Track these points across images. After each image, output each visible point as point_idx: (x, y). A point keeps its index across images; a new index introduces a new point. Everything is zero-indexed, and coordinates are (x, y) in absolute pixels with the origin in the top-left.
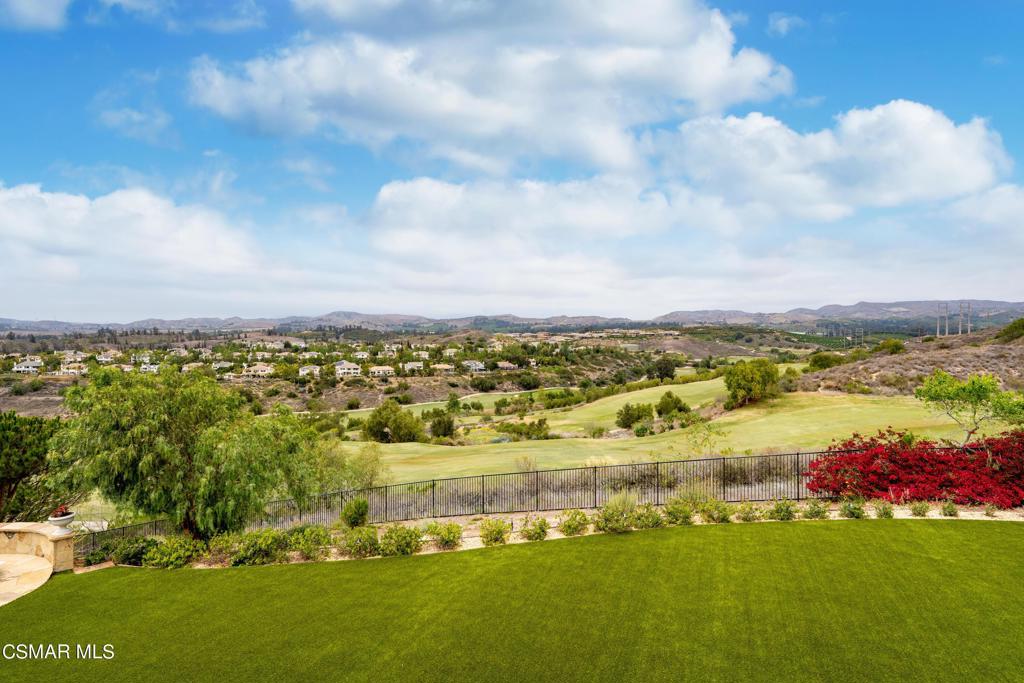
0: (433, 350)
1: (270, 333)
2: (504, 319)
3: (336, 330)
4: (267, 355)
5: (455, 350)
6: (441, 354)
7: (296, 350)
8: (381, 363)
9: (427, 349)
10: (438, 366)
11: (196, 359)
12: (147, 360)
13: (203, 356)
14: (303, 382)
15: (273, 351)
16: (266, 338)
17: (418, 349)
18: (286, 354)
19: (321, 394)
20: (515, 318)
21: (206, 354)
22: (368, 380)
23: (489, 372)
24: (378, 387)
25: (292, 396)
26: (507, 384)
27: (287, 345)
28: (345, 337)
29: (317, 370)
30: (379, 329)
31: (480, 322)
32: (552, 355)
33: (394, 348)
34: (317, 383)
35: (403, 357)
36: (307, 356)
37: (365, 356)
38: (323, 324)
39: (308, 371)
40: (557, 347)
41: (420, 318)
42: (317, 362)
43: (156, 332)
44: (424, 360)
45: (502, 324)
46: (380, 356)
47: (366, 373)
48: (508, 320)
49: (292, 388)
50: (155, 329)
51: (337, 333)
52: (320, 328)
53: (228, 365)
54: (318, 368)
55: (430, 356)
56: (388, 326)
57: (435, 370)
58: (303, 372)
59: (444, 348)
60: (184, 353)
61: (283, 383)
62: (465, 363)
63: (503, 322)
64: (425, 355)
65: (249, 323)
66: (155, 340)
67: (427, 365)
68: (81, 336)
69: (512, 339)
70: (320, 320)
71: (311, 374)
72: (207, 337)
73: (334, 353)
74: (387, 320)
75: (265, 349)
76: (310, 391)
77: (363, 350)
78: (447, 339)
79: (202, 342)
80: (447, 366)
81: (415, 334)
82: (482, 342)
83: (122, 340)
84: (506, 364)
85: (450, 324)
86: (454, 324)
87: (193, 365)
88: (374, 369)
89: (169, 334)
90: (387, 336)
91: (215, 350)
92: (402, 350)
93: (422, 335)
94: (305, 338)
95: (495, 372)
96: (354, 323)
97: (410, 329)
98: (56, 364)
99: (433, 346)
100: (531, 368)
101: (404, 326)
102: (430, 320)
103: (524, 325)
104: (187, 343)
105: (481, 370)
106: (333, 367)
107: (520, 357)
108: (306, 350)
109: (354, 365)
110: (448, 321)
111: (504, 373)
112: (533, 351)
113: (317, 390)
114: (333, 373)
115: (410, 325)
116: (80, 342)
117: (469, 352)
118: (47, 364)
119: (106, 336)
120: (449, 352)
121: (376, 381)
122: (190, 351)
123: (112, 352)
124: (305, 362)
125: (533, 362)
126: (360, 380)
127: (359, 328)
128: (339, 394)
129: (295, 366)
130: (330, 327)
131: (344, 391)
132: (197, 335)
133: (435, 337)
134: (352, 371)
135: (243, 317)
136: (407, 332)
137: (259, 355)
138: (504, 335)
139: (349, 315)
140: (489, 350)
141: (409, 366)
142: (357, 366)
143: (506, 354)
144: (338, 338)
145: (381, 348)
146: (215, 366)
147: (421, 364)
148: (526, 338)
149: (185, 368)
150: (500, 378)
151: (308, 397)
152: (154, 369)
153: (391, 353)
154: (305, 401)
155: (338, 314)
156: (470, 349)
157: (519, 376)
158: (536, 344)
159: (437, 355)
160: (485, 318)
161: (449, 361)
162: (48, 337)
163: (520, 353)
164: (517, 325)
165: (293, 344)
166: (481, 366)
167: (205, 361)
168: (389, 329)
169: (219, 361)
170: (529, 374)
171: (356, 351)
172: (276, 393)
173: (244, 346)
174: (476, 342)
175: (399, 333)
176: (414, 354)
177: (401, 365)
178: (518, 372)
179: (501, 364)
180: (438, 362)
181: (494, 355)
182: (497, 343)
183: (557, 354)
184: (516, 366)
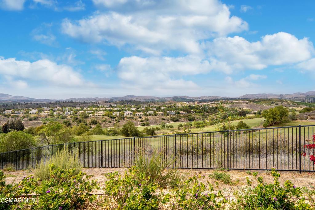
0: (157, 107)
2: (184, 97)
5: (165, 107)
8: (140, 112)
9: (155, 107)
10: (158, 113)
12: (67, 110)
13: (84, 109)
14: (114, 118)
16: (104, 103)
18: (110, 108)
19: (119, 122)
20: (187, 97)
22: (135, 117)
23: (176, 115)
24: (138, 120)
25: (110, 122)
26: (182, 119)
27: (111, 106)
28: (130, 103)
29: (118, 113)
32: (199, 109)
34: (118, 118)
35: (147, 110)
36: (116, 109)
37: (135, 109)
39: (115, 114)
40: (201, 106)
41: (155, 97)
42: (119, 111)
45: (183, 99)
46: (139, 109)
47: (134, 115)
48: (185, 97)
49: (110, 119)
51: (128, 102)
52: (122, 101)
53: (90, 112)
55: (157, 109)
57: (157, 114)
58: (114, 114)
60: (79, 108)
61: (107, 118)
62: (168, 112)
64: (155, 109)
67: (155, 112)
68: (50, 103)
69: (186, 104)
70: (122, 98)
73: (125, 108)
75: (103, 107)
76: (116, 121)
77: (134, 107)
78: (163, 104)
80: (162, 113)
82: (175, 105)
84: (183, 112)
88: (137, 113)
89: (76, 103)
92: (147, 107)
93: (155, 103)
94: (117, 104)
95: (179, 114)
96: (133, 99)
97: (151, 101)
100: (192, 114)
102: (158, 98)
103: (190, 99)
104: (81, 105)
105: (174, 114)
106: (123, 113)
107: (187, 110)
108: (116, 107)
109: (130, 112)
110: (165, 98)
111: (182, 115)
112: (193, 108)
113: (118, 120)
114: (123, 115)
117: (169, 108)
118: (39, 111)
120: (162, 108)
121: (137, 117)
123: (58, 108)
125: (192, 111)
126: (132, 117)
127: (135, 100)
128: (125, 121)
129: (112, 112)
130: (125, 100)
131: (127, 121)
134: (130, 114)
137: (101, 109)
138: (183, 102)
139: (132, 96)
140: (177, 107)
141: (149, 113)
142: (131, 112)
143: (182, 109)
144: (127, 104)
145: (140, 106)
146: (87, 112)
147: (153, 112)
148: (191, 103)
149: (78, 113)
150: (180, 117)
151: (115, 122)
152: (69, 113)
153: (143, 108)
154: (114, 124)
158: (194, 106)
159: (159, 109)
160: (177, 97)
161: (163, 111)
163: (188, 108)
167: (85, 111)
168: (145, 101)
170: (191, 116)
171: (132, 108)
172: (105, 121)
174: (173, 105)
175: (148, 102)
176: (151, 108)
177: (146, 112)
178: (187, 115)
179: (181, 112)
180: (159, 111)
181: (179, 109)
182: (180, 105)
183: (201, 109)
184: (186, 113)
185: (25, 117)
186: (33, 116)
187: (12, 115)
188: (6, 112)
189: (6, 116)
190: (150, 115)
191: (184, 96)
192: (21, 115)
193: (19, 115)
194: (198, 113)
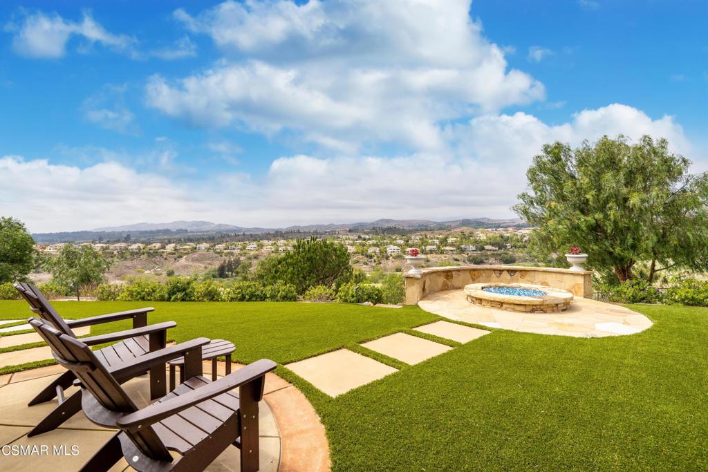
0: (441, 239)
1: (350, 231)
2: (481, 220)
3: (382, 229)
4: (351, 242)
5: (455, 239)
6: (446, 241)
7: (364, 239)
8: (411, 246)
9: (438, 238)
10: (445, 248)
14: (371, 256)
15: (353, 240)
16: (348, 233)
17: (432, 239)
18: (360, 241)
19: (380, 263)
20: (489, 220)
22: (405, 256)
23: (479, 252)
25: (366, 264)
26: (492, 260)
27: (360, 237)
28: (387, 232)
29: (377, 250)
30: (405, 228)
31: (466, 222)
32: (522, 242)
33: (418, 238)
34: (378, 257)
35: (424, 243)
36: (371, 242)
38: (375, 226)
39: (372, 250)
40: (525, 236)
41: (428, 221)
42: (375, 245)
43: (299, 232)
44: (437, 245)
46: (410, 242)
47: (404, 252)
48: (484, 221)
49: (366, 259)
50: (299, 230)
52: (374, 228)
54: (378, 249)
55: (440, 242)
56: (409, 226)
57: (445, 250)
58: (370, 251)
59: (448, 238)
61: (361, 256)
62: (462, 246)
63: (481, 222)
64: (437, 242)
65: (338, 226)
67: (439, 248)
68: (269, 234)
69: (491, 232)
70: (373, 224)
71: (374, 252)
73: (385, 241)
74: (409, 222)
75: (349, 239)
76: (375, 261)
77: (400, 239)
78: (448, 233)
80: (451, 248)
81: (427, 230)
82: (471, 234)
83: (285, 235)
84: (490, 247)
85: (447, 224)
86: (449, 224)
89: (304, 233)
90: (411, 231)
92: (423, 239)
93: (433, 231)
94: (367, 234)
95: (483, 252)
96: (391, 225)
98: (261, 246)
99: (441, 236)
100: (508, 250)
101: (419, 226)
102: (434, 223)
103: (495, 223)
105: (473, 251)
106: (386, 248)
107: (500, 243)
108: (369, 239)
109: (396, 247)
110: (446, 222)
111: (489, 253)
112: (507, 240)
113: (379, 261)
114: (386, 252)
115: (423, 226)
117: (464, 240)
118: (258, 246)
119: (278, 234)
120: (450, 240)
123: (282, 241)
124: (370, 245)
125: (509, 246)
126: (401, 256)
127: (395, 228)
128: (390, 263)
129: (366, 248)
130: (379, 228)
131: (393, 262)
132: (315, 232)
133: (440, 231)
134: (396, 251)
135: (335, 224)
138: (486, 230)
139: (388, 221)
140: (477, 239)
141: (428, 248)
142: (398, 248)
143: (488, 241)
144: (384, 233)
145: (410, 238)
147: (435, 247)
148: (500, 231)
150: (486, 256)
151: (374, 264)
153: (417, 241)
154: (372, 267)
155: (382, 221)
156: (465, 238)
157: (500, 255)
158: (508, 235)
159: (444, 242)
160: (469, 220)
161: (452, 245)
162: (256, 234)
163: (499, 240)
164: (490, 224)
165: (363, 236)
166: (474, 248)
168: (411, 228)
170: (506, 254)
171: (396, 240)
173: (339, 238)
174: (467, 234)
175: (418, 230)
176: (430, 241)
177: (423, 247)
178: (499, 252)
179: (486, 247)
180: (446, 246)
181: (481, 242)
182: (481, 235)
183: (526, 241)
184: (497, 248)
185: (241, 255)
186: (252, 253)
187: (225, 251)
188: (217, 247)
189: (219, 253)
190: (431, 252)
191: (483, 219)
192: (236, 252)
193: (234, 251)
194: (521, 249)
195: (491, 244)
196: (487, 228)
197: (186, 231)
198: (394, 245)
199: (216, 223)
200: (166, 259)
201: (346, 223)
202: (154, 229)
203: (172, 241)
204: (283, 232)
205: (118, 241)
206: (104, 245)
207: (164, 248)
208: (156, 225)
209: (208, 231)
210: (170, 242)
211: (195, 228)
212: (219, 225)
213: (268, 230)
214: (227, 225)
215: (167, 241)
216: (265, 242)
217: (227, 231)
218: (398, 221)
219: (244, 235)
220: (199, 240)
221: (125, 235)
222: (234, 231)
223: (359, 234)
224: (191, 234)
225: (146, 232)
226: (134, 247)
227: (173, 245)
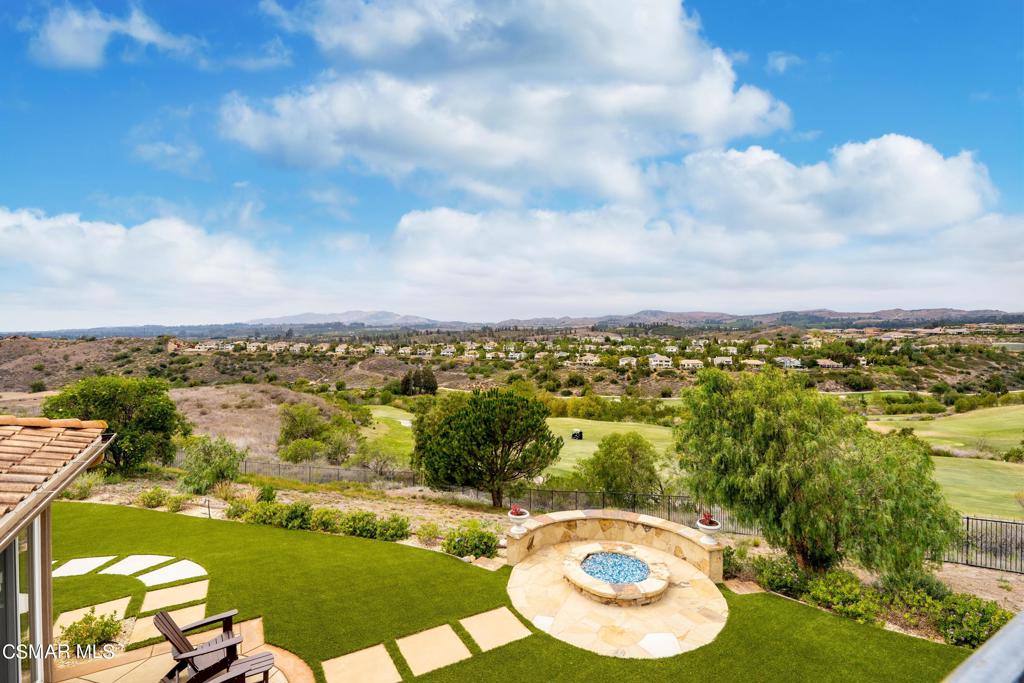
0: (741, 345)
1: (593, 329)
2: (817, 314)
3: (645, 326)
4: (593, 348)
5: (765, 346)
6: (750, 349)
7: (615, 343)
8: (690, 357)
9: (735, 345)
10: (746, 361)
11: (543, 349)
12: (512, 349)
13: (548, 347)
14: (622, 371)
15: (597, 344)
16: (591, 333)
17: (725, 345)
18: (607, 347)
19: (637, 382)
20: (830, 313)
21: (550, 345)
22: (678, 372)
23: (807, 369)
24: (688, 379)
25: (614, 382)
26: (829, 384)
27: (607, 340)
28: (653, 333)
29: (634, 361)
30: (682, 325)
31: (788, 318)
32: (889, 354)
33: (701, 343)
34: (634, 373)
35: (711, 351)
36: (624, 348)
37: (674, 350)
38: (634, 321)
39: (626, 362)
40: (894, 344)
41: (723, 314)
42: (632, 354)
43: (516, 329)
44: (732, 355)
45: (815, 320)
46: (688, 350)
47: (677, 366)
48: (822, 315)
49: (614, 375)
50: (516, 327)
51: (647, 329)
52: (631, 326)
53: (565, 354)
54: (635, 360)
55: (738, 351)
56: (690, 322)
57: (745, 365)
58: (623, 362)
59: (753, 344)
60: (535, 345)
61: (607, 371)
62: (778, 359)
63: (816, 317)
64: (733, 350)
65: (576, 321)
66: (515, 334)
67: (736, 360)
68: (474, 332)
69: (832, 335)
70: (631, 318)
71: (629, 364)
72: (549, 332)
73: (647, 347)
74: (691, 317)
75: (590, 343)
76: (629, 379)
77: (672, 344)
78: (754, 335)
79: (546, 336)
80: (758, 362)
81: (720, 330)
82: (795, 339)
83: (496, 334)
84: (828, 362)
85: (754, 320)
86: (758, 320)
87: (542, 354)
88: (684, 362)
89: (525, 330)
90: (691, 332)
91: (555, 343)
92: (709, 345)
93: (728, 331)
94: (620, 333)
95: (814, 369)
96: (661, 320)
97: (714, 325)
98: (461, 351)
99: (741, 341)
100: (861, 367)
101: (707, 322)
102: (732, 317)
103: (842, 320)
104: (537, 337)
105: (797, 367)
106: (647, 359)
107: (846, 355)
108: (622, 343)
109: (665, 358)
110: (752, 317)
111: (825, 372)
112: (861, 349)
113: (634, 378)
114: (647, 364)
115: (713, 322)
116: (473, 335)
117: (781, 349)
118: (457, 351)
119: (487, 332)
120: (759, 348)
121: (685, 373)
122: (539, 343)
123: (492, 343)
124: (623, 354)
125: (862, 360)
126: (671, 372)
127: (666, 325)
128: (653, 383)
129: (616, 357)
130: (640, 324)
131: (658, 381)
132: (541, 331)
133: (742, 333)
134: (664, 363)
135: (572, 317)
136: (710, 329)
137: (587, 347)
138: (822, 331)
139: (655, 313)
140: (806, 346)
141: (718, 360)
142: (667, 359)
143: (826, 351)
144: (646, 334)
145: (689, 343)
146: (557, 355)
147: (729, 359)
148: (849, 334)
149: (537, 356)
150: (820, 376)
151: (627, 384)
152: (517, 356)
153: (699, 348)
154: (624, 387)
155: (645, 313)
156: (784, 345)
157: (845, 376)
158: (864, 341)
159: (746, 350)
160: (795, 313)
161: (760, 356)
162: (456, 332)
163: (845, 350)
164: (833, 320)
165: (612, 338)
166: (798, 363)
167: (550, 351)
168: (692, 326)
169: (559, 351)
170: (858, 374)
171: (666, 345)
172: (601, 379)
173: (575, 340)
174: (788, 338)
175: (703, 329)
176: (722, 349)
177: (709, 359)
178: (844, 371)
179: (821, 362)
180: (748, 357)
181: (811, 352)
182: (813, 340)
183: (896, 353)
184: (841, 364)
185: (434, 363)
186: (448, 361)
187: (412, 357)
188: (401, 351)
189: (403, 359)
190: (722, 366)
191: (820, 311)
192: (427, 357)
193: (424, 357)
194: (885, 367)
195: (829, 356)
196: (827, 328)
197: (363, 324)
198: (662, 354)
199: (402, 315)
200: (335, 365)
201: (589, 316)
202: (322, 321)
203: (344, 339)
204: (494, 329)
205: (277, 339)
206: (262, 345)
207: (334, 350)
208: (324, 316)
209: (391, 326)
210: (341, 341)
211: (373, 322)
212: (406, 317)
213: (473, 325)
214: (417, 317)
215: (337, 339)
216: (468, 345)
217: (417, 326)
218: (671, 314)
219: (438, 332)
220: (377, 339)
221: (286, 330)
222: (427, 326)
223: (606, 334)
224: (369, 329)
225: (312, 326)
226: (296, 348)
227: (345, 346)
